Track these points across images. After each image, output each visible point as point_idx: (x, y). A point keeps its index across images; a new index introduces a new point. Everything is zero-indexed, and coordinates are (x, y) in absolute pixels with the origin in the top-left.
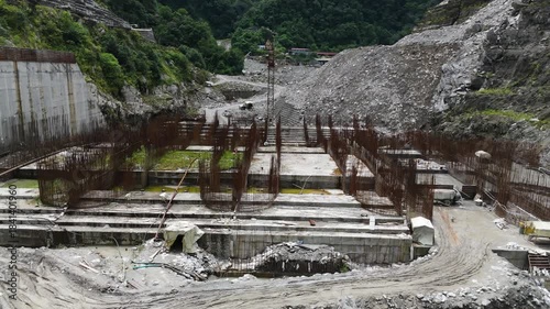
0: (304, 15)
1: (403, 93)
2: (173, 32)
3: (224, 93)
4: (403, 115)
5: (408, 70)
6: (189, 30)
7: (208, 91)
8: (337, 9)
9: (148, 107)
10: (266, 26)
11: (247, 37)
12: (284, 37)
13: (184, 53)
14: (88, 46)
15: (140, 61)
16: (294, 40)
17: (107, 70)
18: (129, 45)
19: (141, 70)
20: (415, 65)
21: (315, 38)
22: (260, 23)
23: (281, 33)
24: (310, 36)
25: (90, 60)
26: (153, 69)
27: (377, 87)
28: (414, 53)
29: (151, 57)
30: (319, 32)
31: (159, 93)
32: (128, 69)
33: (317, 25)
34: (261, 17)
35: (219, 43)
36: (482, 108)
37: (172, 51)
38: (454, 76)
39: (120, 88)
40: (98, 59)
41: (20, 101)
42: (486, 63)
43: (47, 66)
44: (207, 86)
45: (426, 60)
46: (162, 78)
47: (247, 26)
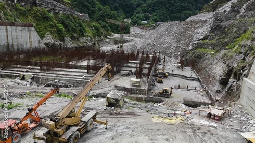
0: (166, 7)
1: (178, 42)
2: (101, 16)
3: (114, 41)
4: (175, 51)
5: (183, 32)
6: (108, 15)
7: (107, 40)
8: (183, 4)
9: (74, 45)
10: (148, 12)
11: (138, 17)
12: (155, 17)
13: (100, 24)
14: (52, 21)
15: (74, 27)
16: (160, 19)
17: (59, 30)
18: (71, 21)
19: (75, 31)
20: (186, 29)
21: (171, 18)
22: (145, 11)
23: (154, 16)
24: (168, 17)
25: (52, 27)
26: (81, 31)
27: (168, 39)
28: (187, 25)
29: (81, 26)
30: (173, 15)
31: (82, 40)
32: (69, 30)
33: (172, 12)
34: (146, 8)
35: (125, 20)
36: (201, 48)
37: (94, 24)
38: (198, 35)
39: (64, 37)
40: (56, 26)
41: (8, 39)
42: (212, 29)
43: (20, 28)
44: (108, 38)
45: (191, 28)
46: (85, 34)
47: (139, 13)
